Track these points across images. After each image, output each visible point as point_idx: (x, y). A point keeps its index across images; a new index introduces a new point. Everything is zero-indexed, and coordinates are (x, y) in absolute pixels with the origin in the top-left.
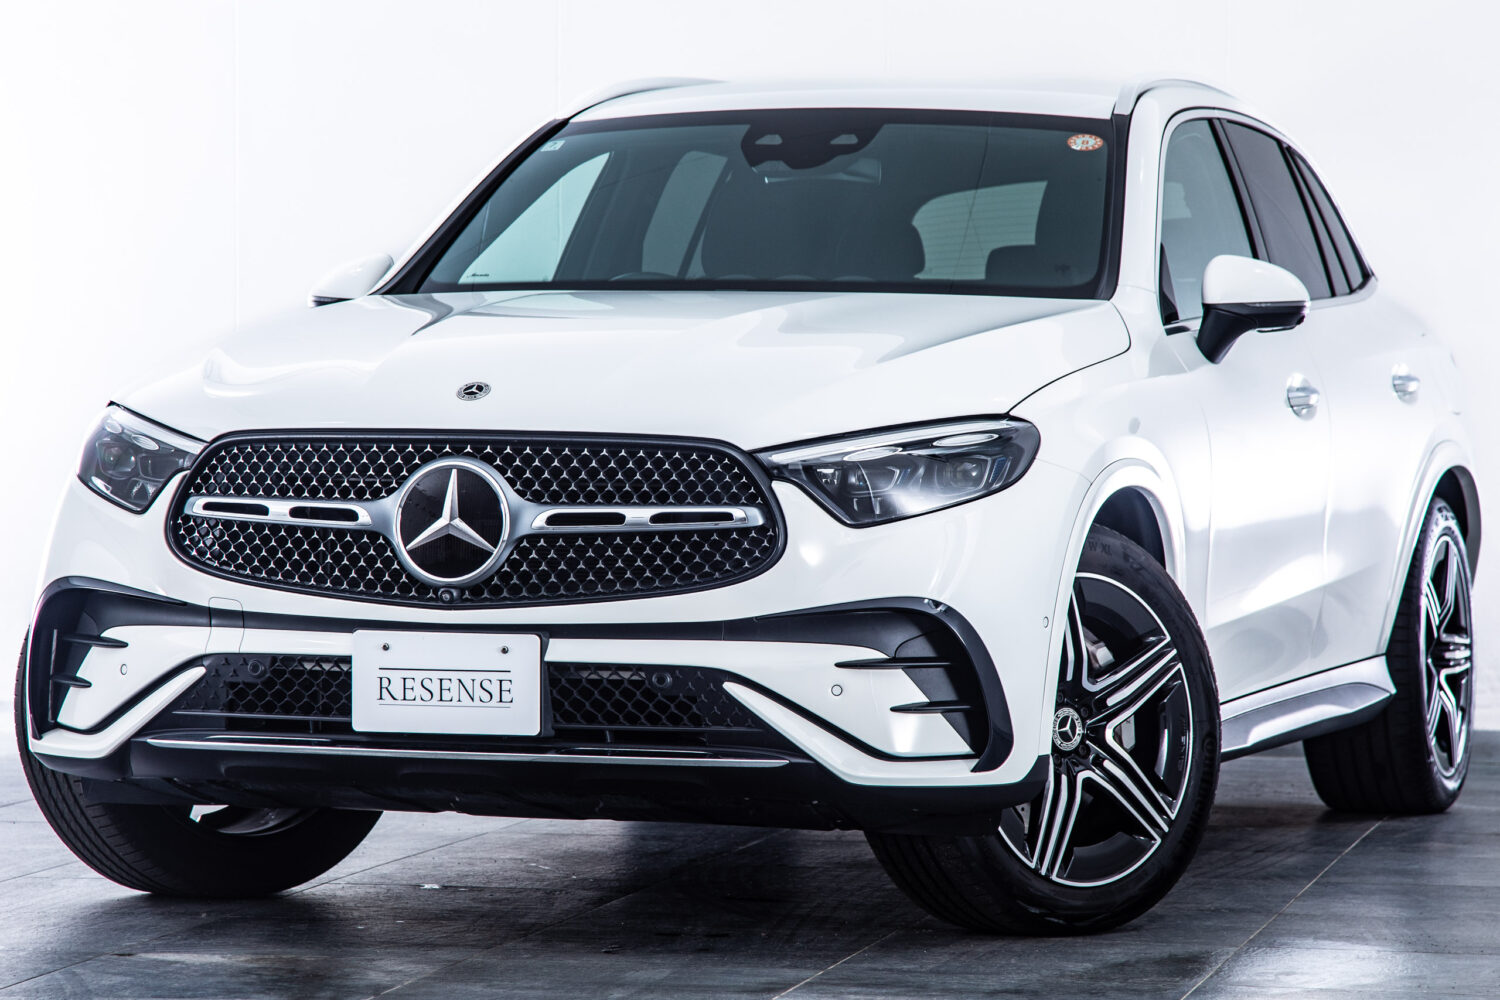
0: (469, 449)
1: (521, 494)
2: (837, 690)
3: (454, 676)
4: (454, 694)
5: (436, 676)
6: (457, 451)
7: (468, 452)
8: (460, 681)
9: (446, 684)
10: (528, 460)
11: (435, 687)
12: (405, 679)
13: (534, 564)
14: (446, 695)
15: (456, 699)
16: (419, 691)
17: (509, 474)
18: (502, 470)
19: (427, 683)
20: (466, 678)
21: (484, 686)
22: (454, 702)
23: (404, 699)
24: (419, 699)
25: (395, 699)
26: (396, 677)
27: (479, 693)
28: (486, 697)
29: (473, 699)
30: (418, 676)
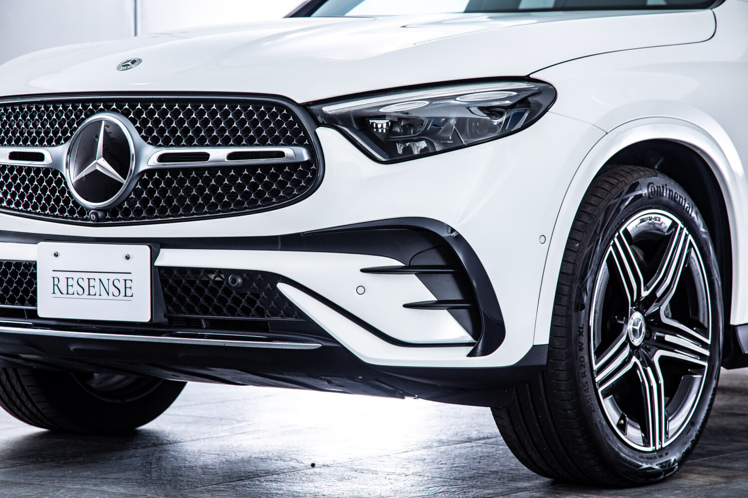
0: (114, 106)
1: (145, 139)
2: (361, 290)
3: (98, 276)
4: (97, 290)
5: (87, 276)
6: (108, 108)
7: (114, 108)
8: (101, 280)
9: (92, 283)
10: (151, 113)
11: (85, 284)
12: (67, 278)
13: (151, 192)
14: (92, 291)
15: (98, 294)
16: (76, 288)
17: (138, 124)
18: (134, 121)
19: (81, 282)
20: (105, 278)
21: (115, 284)
22: (97, 296)
23: (68, 294)
24: (75, 293)
25: (62, 293)
26: (62, 276)
27: (112, 289)
28: (116, 292)
29: (108, 294)
30: (76, 276)
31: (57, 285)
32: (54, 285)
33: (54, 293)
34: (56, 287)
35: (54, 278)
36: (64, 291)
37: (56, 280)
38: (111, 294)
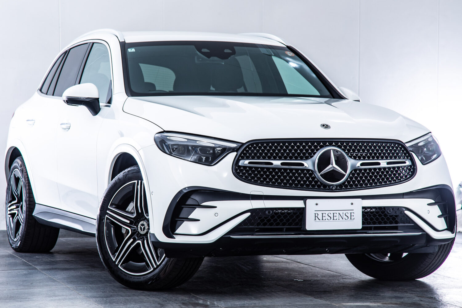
0: (334, 144)
3: (338, 212)
4: (337, 217)
5: (332, 212)
6: (331, 145)
7: (334, 145)
8: (339, 213)
9: (335, 215)
11: (332, 216)
12: (323, 214)
13: (356, 178)
14: (335, 218)
15: (338, 219)
16: (327, 217)
19: (329, 215)
20: (341, 212)
21: (346, 215)
22: (338, 220)
23: (323, 220)
24: (327, 219)
25: (319, 220)
26: (320, 213)
27: (345, 217)
28: (347, 218)
29: (343, 219)
30: (327, 212)
31: (317, 217)
32: (315, 217)
33: (315, 220)
34: (316, 217)
35: (315, 214)
36: (321, 218)
37: (317, 215)
38: (344, 219)
